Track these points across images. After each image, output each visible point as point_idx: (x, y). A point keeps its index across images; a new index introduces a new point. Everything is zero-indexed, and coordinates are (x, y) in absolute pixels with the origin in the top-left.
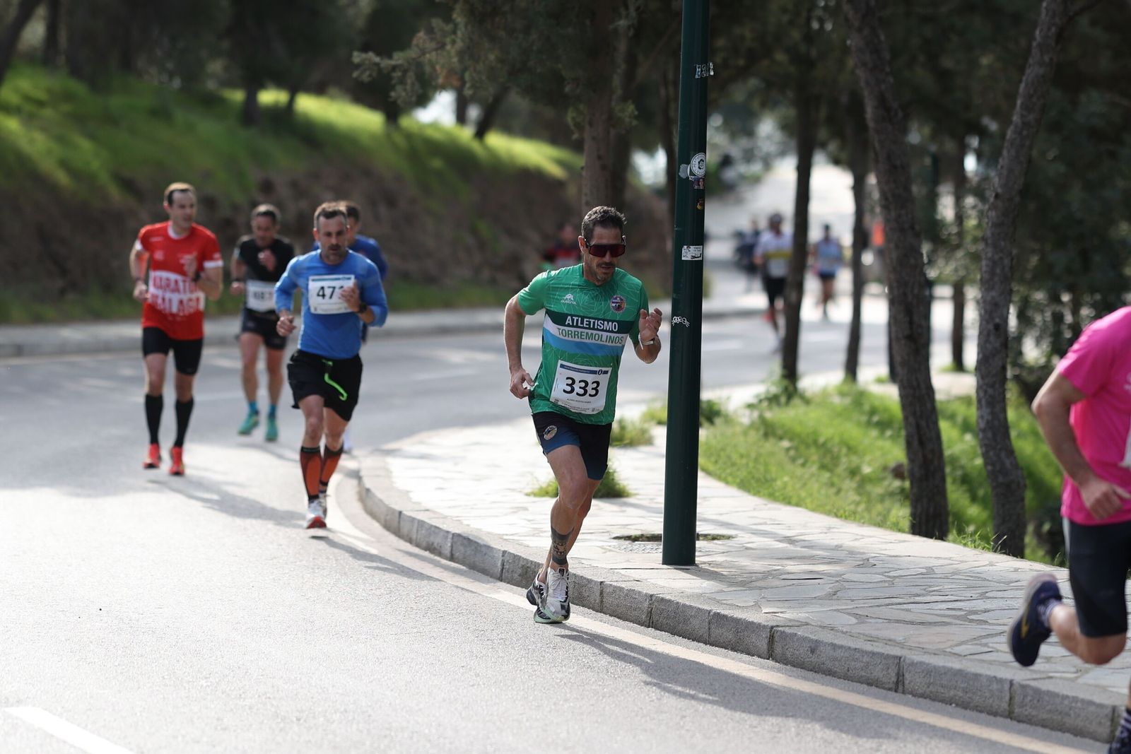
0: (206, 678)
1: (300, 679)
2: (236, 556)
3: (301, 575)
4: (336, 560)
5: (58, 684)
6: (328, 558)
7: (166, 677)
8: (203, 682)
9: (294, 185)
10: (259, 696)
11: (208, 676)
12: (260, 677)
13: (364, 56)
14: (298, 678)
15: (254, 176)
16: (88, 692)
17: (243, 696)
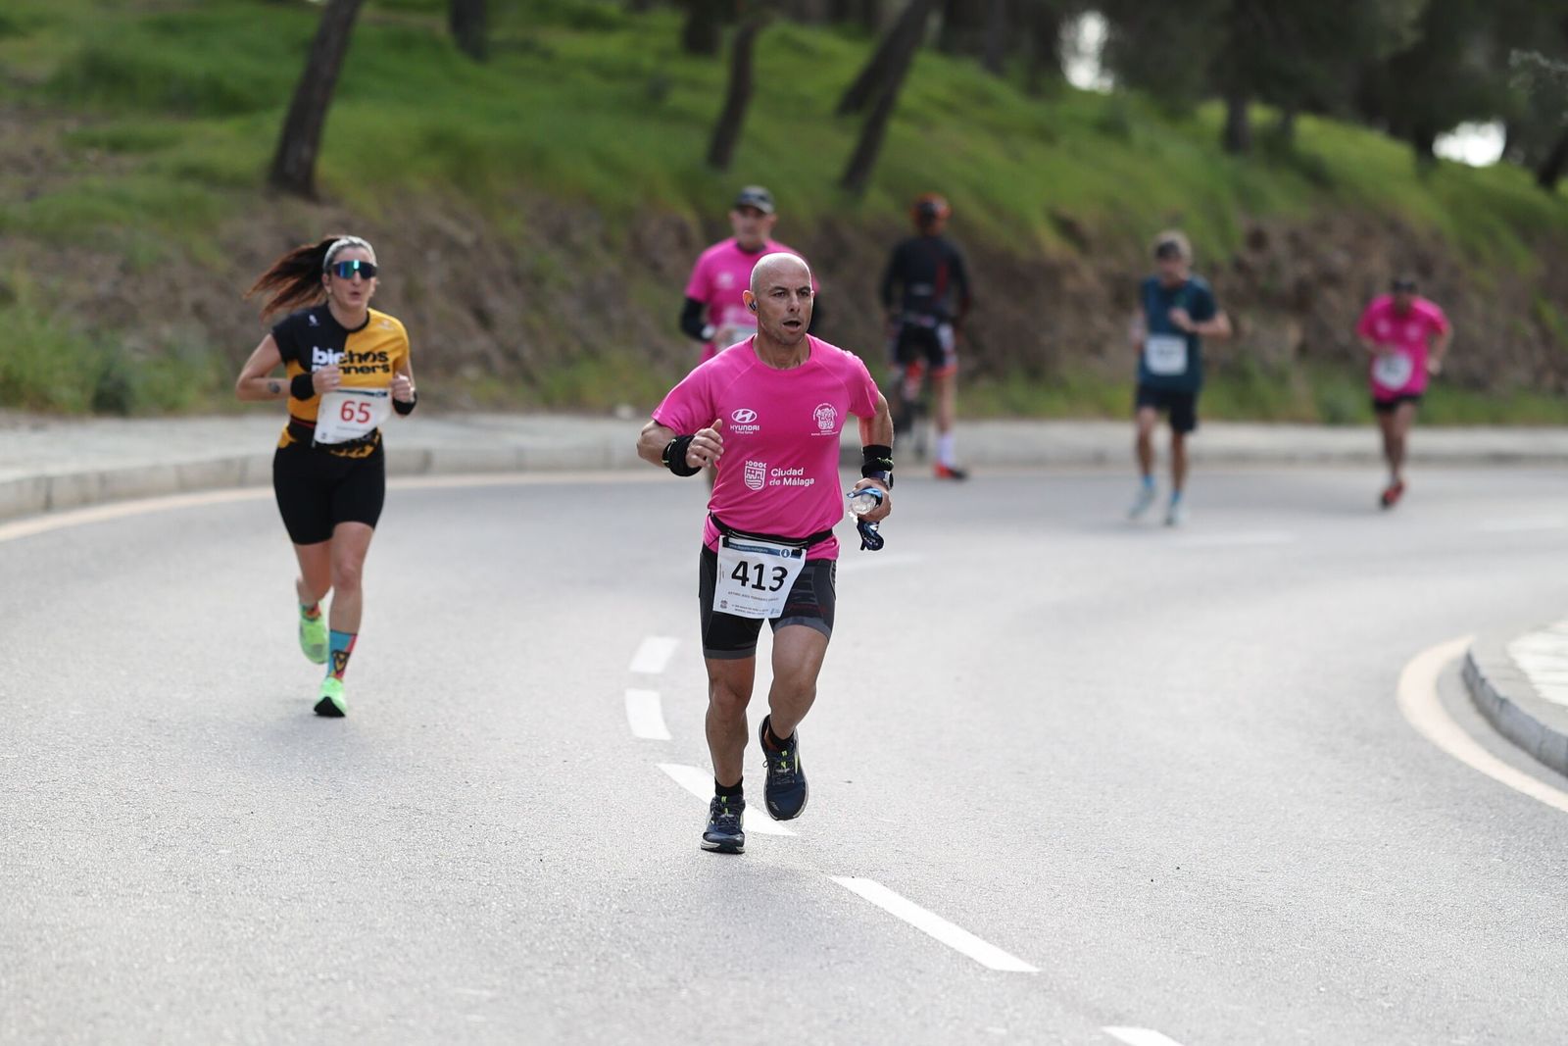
0: (1384, 995)
1: (1526, 1005)
2: (1340, 793)
3: (1448, 829)
4: (1491, 808)
5: (1166, 991)
6: (1476, 804)
7: (1322, 989)
8: (1379, 1001)
9: (1294, 238)
10: (1477, 1032)
11: (1384, 991)
12: (1462, 999)
13: (1526, 56)
14: (1523, 1004)
15: (1240, 224)
16: (1216, 1007)
17: (1452, 1029)
